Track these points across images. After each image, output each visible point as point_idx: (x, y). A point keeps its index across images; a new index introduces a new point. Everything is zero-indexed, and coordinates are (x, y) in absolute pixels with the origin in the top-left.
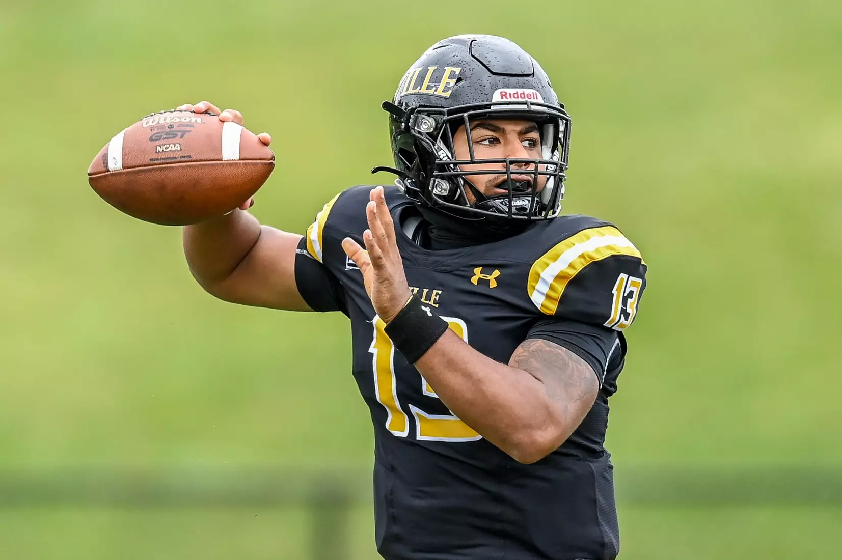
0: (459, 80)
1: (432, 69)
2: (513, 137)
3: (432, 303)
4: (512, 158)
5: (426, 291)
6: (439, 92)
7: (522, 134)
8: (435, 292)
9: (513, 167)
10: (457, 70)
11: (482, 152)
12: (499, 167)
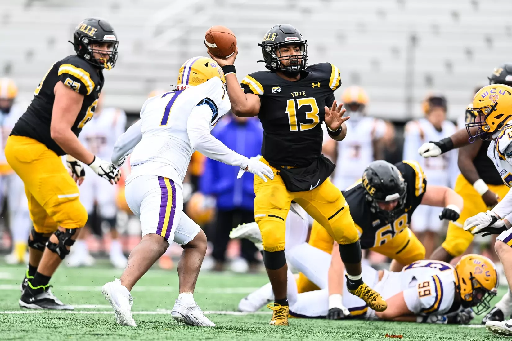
0: (276, 36)
1: (270, 34)
2: (292, 49)
3: (304, 95)
4: (292, 55)
5: (300, 92)
6: (272, 40)
7: (294, 48)
8: (303, 92)
9: (292, 58)
10: (276, 34)
11: (284, 54)
12: (288, 58)
